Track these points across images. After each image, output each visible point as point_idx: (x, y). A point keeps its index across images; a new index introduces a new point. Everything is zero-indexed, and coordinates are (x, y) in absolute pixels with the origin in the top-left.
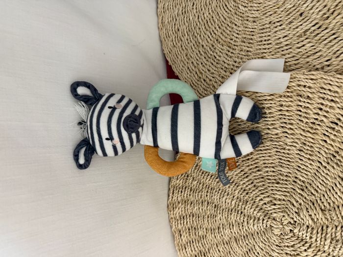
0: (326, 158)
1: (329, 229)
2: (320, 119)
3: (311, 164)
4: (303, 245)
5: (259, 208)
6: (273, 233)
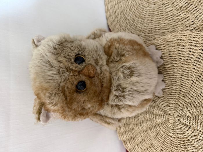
0: (195, 78)
1: (200, 117)
2: (191, 57)
4: (186, 128)
5: (161, 110)
6: (169, 122)
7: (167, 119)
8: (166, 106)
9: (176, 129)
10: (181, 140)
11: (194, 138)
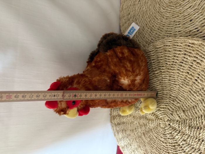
0: (182, 82)
1: (188, 121)
3: (175, 87)
4: (176, 132)
5: (153, 114)
6: (161, 127)
7: (159, 124)
8: (158, 110)
9: (167, 134)
10: (172, 145)
11: (184, 142)
